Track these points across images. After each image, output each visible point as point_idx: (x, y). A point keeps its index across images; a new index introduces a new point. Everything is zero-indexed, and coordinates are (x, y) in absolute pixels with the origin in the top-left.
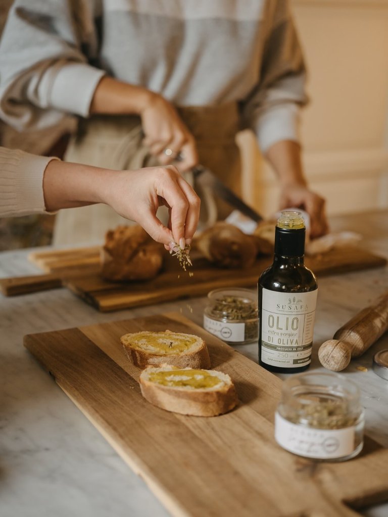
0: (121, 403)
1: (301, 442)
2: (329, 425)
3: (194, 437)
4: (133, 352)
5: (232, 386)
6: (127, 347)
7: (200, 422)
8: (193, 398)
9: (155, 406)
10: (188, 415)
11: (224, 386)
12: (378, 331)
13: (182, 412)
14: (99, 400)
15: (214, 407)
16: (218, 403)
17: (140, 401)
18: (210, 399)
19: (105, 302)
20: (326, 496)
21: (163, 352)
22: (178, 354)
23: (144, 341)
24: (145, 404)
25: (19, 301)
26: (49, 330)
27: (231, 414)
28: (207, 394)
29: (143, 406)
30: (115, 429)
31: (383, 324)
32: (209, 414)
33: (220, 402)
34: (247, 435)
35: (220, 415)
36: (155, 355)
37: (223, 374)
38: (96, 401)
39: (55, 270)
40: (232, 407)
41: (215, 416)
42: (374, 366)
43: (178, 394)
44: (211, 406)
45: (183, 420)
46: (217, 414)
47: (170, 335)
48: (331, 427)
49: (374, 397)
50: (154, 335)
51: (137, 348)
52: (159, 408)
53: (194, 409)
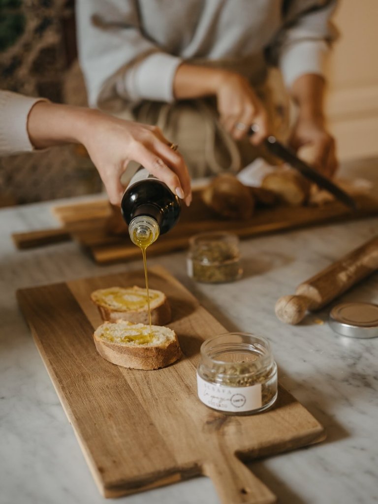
0: (76, 356)
1: (213, 397)
2: (239, 382)
3: (128, 389)
4: (99, 307)
5: (174, 341)
6: (94, 303)
7: (139, 376)
8: (134, 353)
9: (104, 359)
10: (130, 369)
11: (165, 343)
12: (341, 284)
13: (125, 366)
14: (58, 353)
15: (153, 362)
16: (157, 358)
17: (93, 354)
18: (149, 353)
19: (102, 256)
20: (222, 448)
21: (124, 308)
22: (136, 310)
23: (111, 297)
24: (97, 357)
25: (29, 254)
26: (45, 282)
27: (170, 368)
28: (147, 349)
29: (94, 359)
30: (60, 381)
31: (349, 277)
32: (149, 368)
33: (159, 357)
34: (177, 388)
35: (159, 368)
36: (116, 311)
37: (170, 330)
38: (54, 354)
39: (69, 223)
40: (172, 361)
41: (154, 369)
42: (327, 319)
43: (121, 350)
44: (150, 360)
45: (125, 373)
46: (156, 367)
47: (136, 291)
48: (240, 384)
49: (317, 351)
50: (123, 291)
51: (103, 304)
52: (108, 361)
53: (136, 363)
